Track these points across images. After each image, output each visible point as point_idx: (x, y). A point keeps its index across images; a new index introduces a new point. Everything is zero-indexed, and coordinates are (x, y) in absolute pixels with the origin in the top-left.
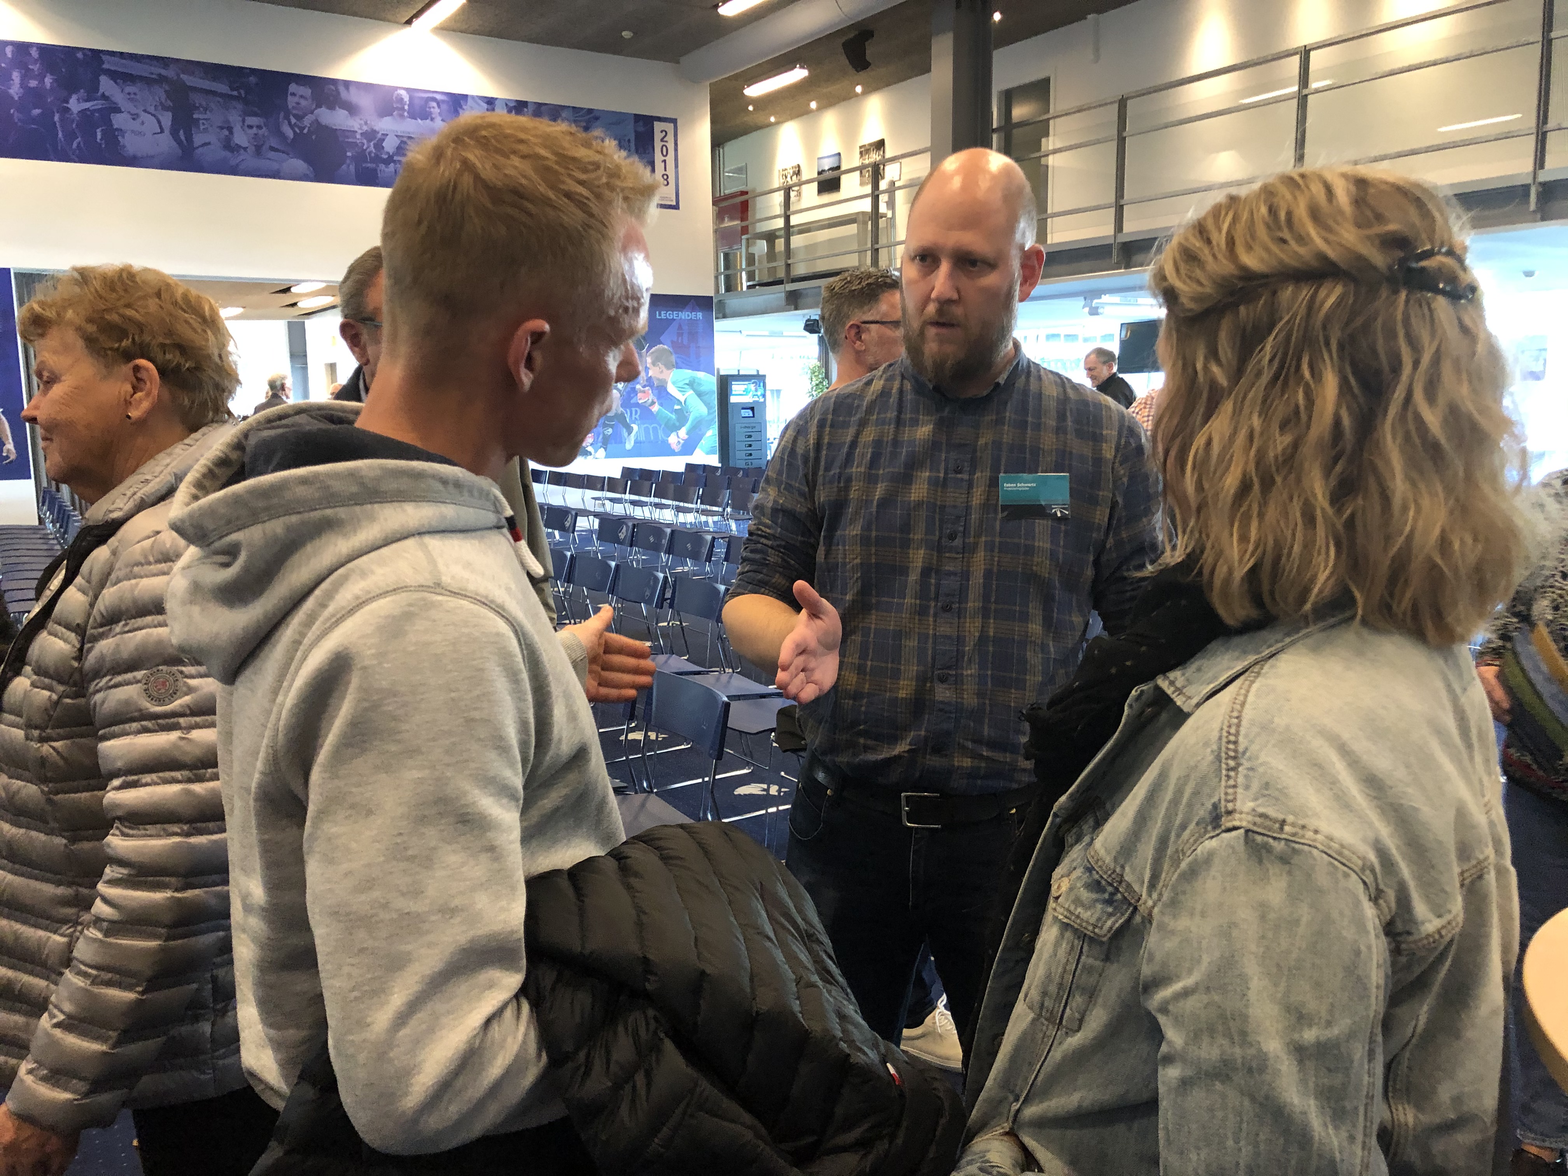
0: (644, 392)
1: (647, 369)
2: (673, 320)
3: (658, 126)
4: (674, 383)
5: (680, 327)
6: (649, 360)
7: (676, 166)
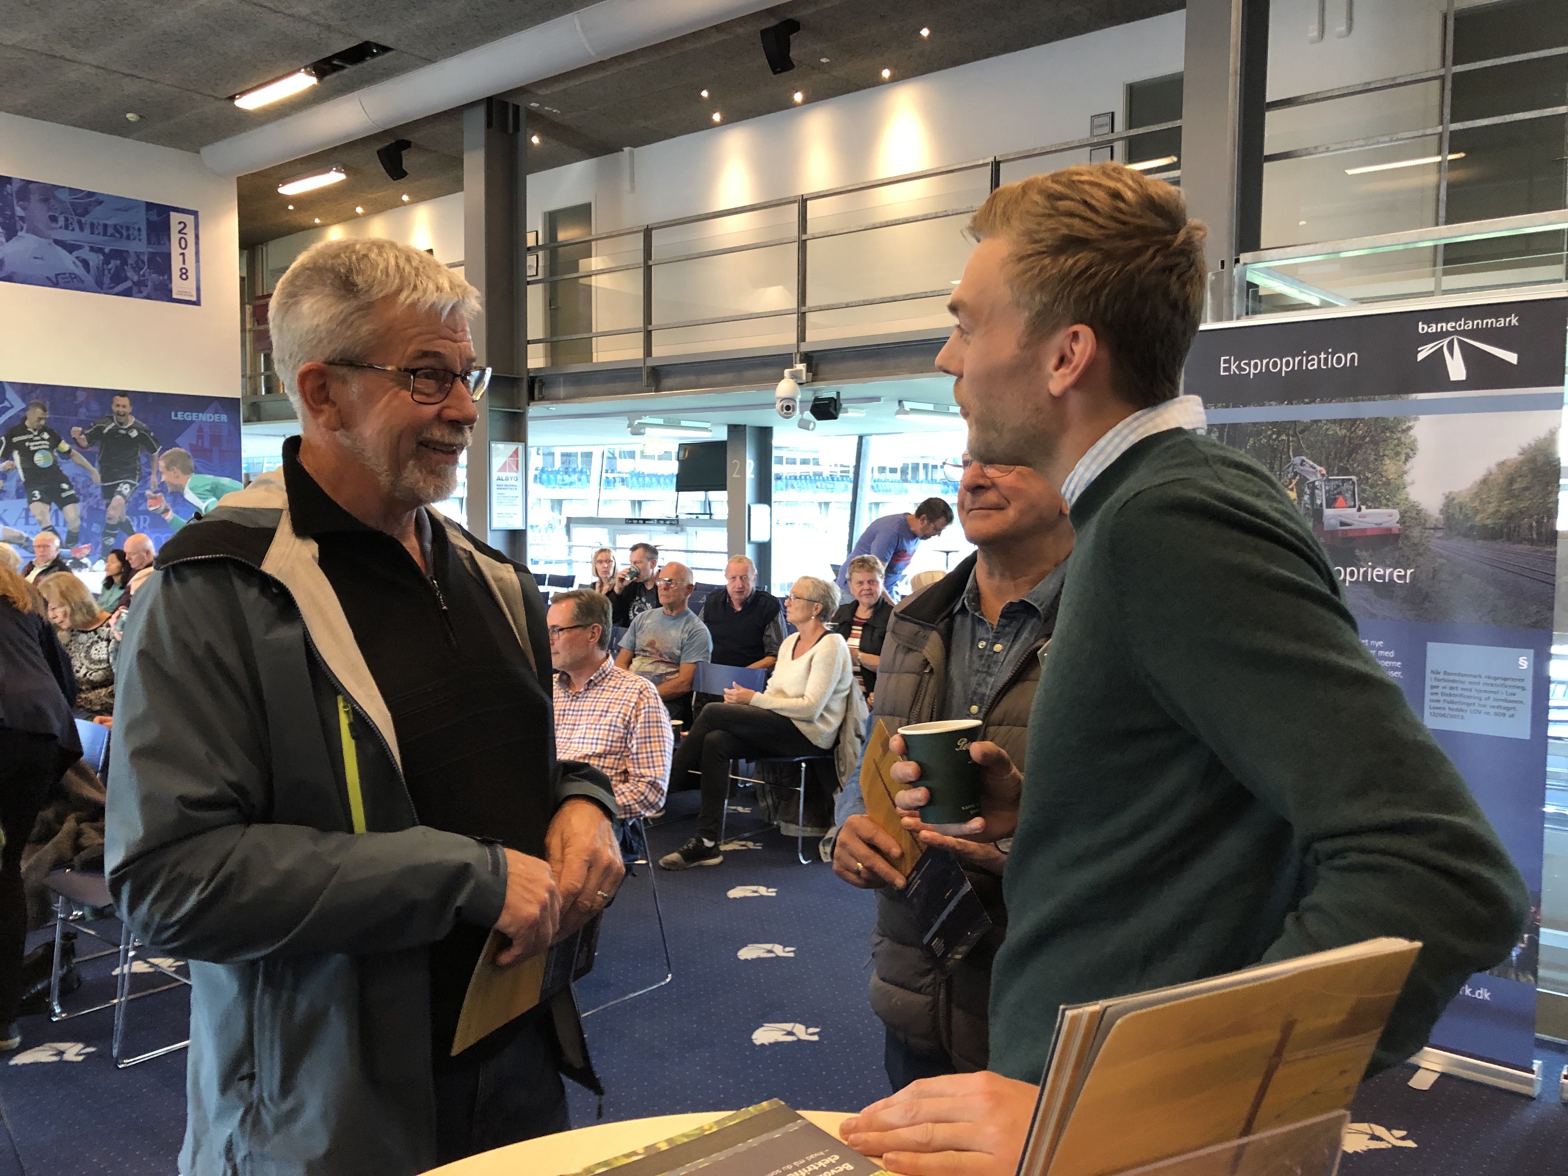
0: (155, 498)
1: (159, 474)
2: (192, 422)
3: (175, 217)
4: (192, 489)
5: (200, 430)
6: (162, 464)
7: (198, 261)
